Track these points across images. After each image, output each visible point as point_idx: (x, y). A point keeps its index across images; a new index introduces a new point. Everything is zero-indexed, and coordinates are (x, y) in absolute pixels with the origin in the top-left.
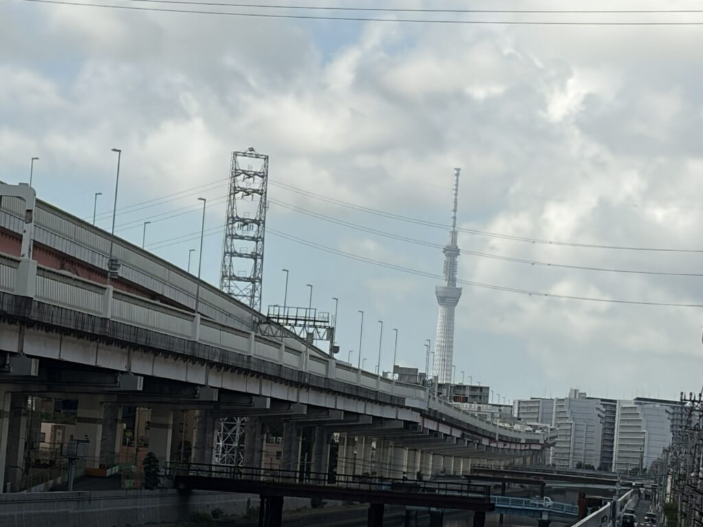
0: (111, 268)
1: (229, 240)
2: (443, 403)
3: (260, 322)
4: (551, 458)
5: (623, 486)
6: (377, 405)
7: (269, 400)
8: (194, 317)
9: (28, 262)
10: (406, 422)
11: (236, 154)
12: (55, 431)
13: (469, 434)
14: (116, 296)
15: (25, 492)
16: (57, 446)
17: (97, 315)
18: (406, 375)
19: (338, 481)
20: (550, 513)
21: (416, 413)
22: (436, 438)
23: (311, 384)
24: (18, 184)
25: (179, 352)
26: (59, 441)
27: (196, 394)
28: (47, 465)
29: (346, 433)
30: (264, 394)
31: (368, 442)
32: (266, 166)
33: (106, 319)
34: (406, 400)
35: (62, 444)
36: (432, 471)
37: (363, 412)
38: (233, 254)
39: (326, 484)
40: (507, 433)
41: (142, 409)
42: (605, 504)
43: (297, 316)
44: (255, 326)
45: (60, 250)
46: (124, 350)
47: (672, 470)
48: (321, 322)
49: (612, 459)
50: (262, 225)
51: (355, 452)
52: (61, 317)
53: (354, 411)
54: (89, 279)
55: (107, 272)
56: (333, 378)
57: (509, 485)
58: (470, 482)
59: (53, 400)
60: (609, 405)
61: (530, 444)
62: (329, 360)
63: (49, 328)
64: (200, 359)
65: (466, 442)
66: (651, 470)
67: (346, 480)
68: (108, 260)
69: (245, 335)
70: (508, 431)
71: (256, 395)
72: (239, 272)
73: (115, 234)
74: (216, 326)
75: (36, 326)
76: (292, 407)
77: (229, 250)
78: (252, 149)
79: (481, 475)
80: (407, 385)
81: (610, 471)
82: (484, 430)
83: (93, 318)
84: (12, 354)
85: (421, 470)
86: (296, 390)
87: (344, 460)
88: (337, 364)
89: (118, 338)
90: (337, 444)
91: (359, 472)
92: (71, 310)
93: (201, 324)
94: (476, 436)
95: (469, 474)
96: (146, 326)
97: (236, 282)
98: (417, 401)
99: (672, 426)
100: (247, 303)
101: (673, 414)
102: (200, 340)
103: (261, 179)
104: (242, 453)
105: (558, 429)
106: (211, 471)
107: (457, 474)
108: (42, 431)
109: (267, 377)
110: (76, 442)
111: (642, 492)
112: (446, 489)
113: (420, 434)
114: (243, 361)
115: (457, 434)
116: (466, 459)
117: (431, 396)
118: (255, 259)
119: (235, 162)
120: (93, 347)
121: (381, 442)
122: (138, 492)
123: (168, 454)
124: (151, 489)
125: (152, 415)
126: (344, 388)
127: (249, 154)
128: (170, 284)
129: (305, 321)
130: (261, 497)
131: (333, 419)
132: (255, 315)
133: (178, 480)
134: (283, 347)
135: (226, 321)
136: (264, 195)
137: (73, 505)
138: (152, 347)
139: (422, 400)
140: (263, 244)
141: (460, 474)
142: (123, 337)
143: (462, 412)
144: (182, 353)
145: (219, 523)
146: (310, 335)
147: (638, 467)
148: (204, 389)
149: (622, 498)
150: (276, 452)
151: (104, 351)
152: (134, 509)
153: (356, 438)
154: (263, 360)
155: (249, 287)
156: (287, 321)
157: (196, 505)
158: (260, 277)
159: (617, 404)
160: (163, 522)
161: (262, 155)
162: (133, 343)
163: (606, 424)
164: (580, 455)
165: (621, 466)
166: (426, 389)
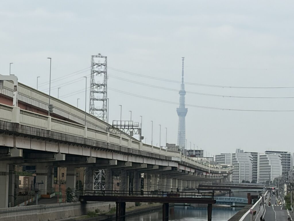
0: (50, 109)
1: (92, 93)
2: (187, 158)
3: (110, 128)
4: (231, 179)
6: (160, 161)
7: (116, 161)
8: (84, 127)
9: (16, 108)
10: (172, 167)
11: (93, 56)
13: (199, 171)
14: (52, 120)
15: (16, 207)
17: (45, 129)
18: (171, 147)
19: (145, 194)
20: (236, 203)
21: (176, 163)
22: (184, 173)
23: (133, 153)
24: (9, 75)
25: (79, 143)
26: (27, 184)
27: (86, 160)
28: (24, 194)
29: (147, 173)
30: (114, 158)
31: (156, 177)
32: (106, 61)
33: (49, 131)
34: (172, 158)
36: (183, 187)
37: (154, 164)
38: (94, 99)
39: (140, 196)
40: (213, 169)
42: (260, 197)
43: (125, 125)
44: (108, 130)
45: (25, 102)
46: (57, 143)
48: (135, 126)
49: (257, 178)
50: (106, 86)
51: (151, 181)
52: (31, 131)
53: (151, 164)
54: (38, 113)
55: (48, 111)
56: (142, 150)
57: (215, 191)
58: (199, 191)
60: (255, 155)
61: (223, 173)
62: (140, 143)
63: (26, 136)
64: (88, 145)
65: (197, 174)
66: (274, 181)
67: (148, 193)
68: (48, 106)
69: (105, 134)
71: (111, 159)
72: (97, 107)
73: (51, 95)
74: (94, 131)
75: (20, 135)
76: (125, 164)
77: (92, 98)
78: (100, 54)
80: (172, 151)
81: (256, 183)
82: (204, 169)
84: (11, 148)
85: (178, 187)
86: (127, 156)
87: (146, 185)
88: (143, 144)
89: (54, 138)
90: (143, 178)
91: (153, 189)
92: (34, 128)
93: (87, 130)
94: (201, 172)
95: (198, 188)
96: (65, 132)
97: (96, 111)
99: (282, 162)
100: (102, 120)
101: (282, 157)
102: (87, 137)
103: (104, 66)
108: (20, 180)
109: (115, 152)
110: (38, 184)
113: (178, 172)
114: (105, 145)
115: (193, 171)
116: (196, 181)
117: (182, 155)
118: (104, 101)
119: (93, 60)
120: (44, 143)
121: (161, 176)
122: (65, 204)
123: (75, 187)
124: (70, 202)
125: (67, 170)
126: (147, 154)
127: (99, 56)
128: (71, 114)
129: (129, 126)
130: (116, 203)
131: (142, 167)
132: (107, 125)
133: (81, 197)
134: (121, 138)
135: (95, 128)
136: (106, 73)
137: (38, 211)
138: (68, 142)
139: (178, 157)
140: (107, 94)
141: (194, 188)
142: (56, 138)
143: (194, 162)
144: (80, 143)
145: (99, 215)
146: (132, 133)
147: (268, 181)
148: (90, 158)
149: (265, 194)
150: (116, 183)
151: (48, 144)
152: (63, 211)
153: (151, 175)
154: (114, 145)
155: (102, 113)
156: (121, 127)
157: (89, 208)
158: (106, 109)
159: (258, 154)
160: (76, 216)
161: (104, 56)
162: (60, 140)
163: (254, 163)
164: (243, 177)
165: (261, 181)
166: (180, 153)
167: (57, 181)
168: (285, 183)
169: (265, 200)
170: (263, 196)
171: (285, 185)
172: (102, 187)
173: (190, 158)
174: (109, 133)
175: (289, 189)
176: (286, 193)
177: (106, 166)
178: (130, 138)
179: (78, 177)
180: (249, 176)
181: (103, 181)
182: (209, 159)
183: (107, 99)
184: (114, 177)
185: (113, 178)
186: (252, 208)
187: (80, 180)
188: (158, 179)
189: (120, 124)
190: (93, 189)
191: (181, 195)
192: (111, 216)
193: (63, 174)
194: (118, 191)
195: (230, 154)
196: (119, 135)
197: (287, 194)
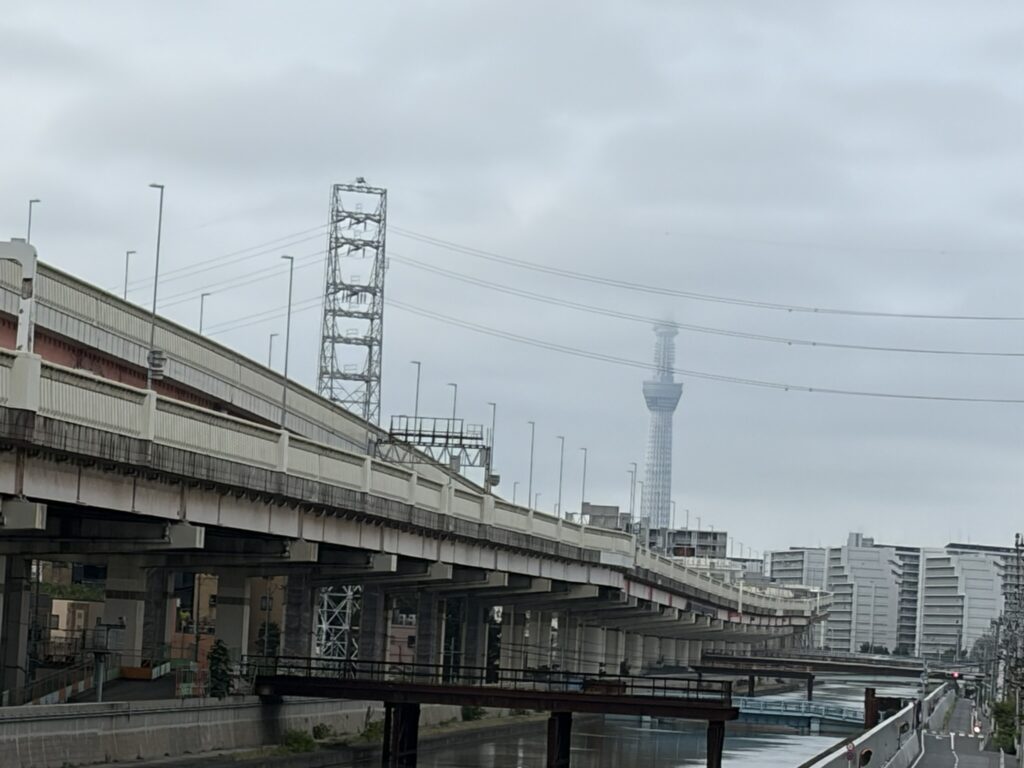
0: (153, 365)
1: (329, 317)
2: (657, 559)
3: (380, 441)
4: (822, 638)
5: (931, 677)
6: (559, 563)
7: (394, 558)
8: (279, 435)
9: (27, 356)
10: (603, 589)
11: (337, 188)
12: (74, 613)
13: (700, 605)
14: (161, 406)
15: (30, 706)
16: (78, 635)
17: (134, 436)
18: (601, 516)
19: (502, 679)
20: (822, 721)
21: (613, 572)
22: (647, 612)
23: (457, 533)
24: (9, 240)
25: (258, 488)
26: (79, 626)
27: (285, 551)
28: (63, 663)
29: (512, 607)
30: (386, 549)
31: (546, 619)
32: (383, 205)
33: (147, 442)
34: (602, 554)
35: (84, 631)
36: (642, 660)
37: (537, 574)
38: (335, 339)
39: (484, 685)
40: (756, 602)
41: (203, 575)
42: (906, 705)
43: (434, 431)
44: (373, 447)
45: (75, 338)
46: (175, 487)
47: (1005, 653)
48: (471, 439)
49: (914, 637)
50: (379, 294)
51: (527, 635)
52: (79, 440)
53: (524, 572)
54: (120, 381)
55: (147, 369)
56: (492, 524)
57: (760, 680)
59: (70, 565)
60: (908, 555)
61: (790, 617)
62: (485, 496)
63: (61, 457)
64: (290, 498)
65: (694, 617)
66: (975, 648)
67: (514, 677)
68: (147, 352)
69: (357, 461)
70: (756, 598)
71: (375, 552)
72: (345, 366)
73: (158, 313)
74: (313, 449)
75: (41, 454)
76: (429, 569)
77: (331, 334)
78: (361, 180)
79: (717, 665)
80: (602, 533)
81: (912, 655)
82: (720, 598)
83: (127, 439)
84: (7, 497)
85: (626, 660)
86: (435, 543)
87: (510, 647)
88: (496, 502)
89: (165, 469)
90: (497, 623)
91: (532, 664)
92: (94, 429)
93: (290, 446)
94: (709, 607)
95: (698, 664)
96: (204, 449)
97: (341, 381)
98: (620, 557)
99: (1005, 586)
101: (1006, 567)
103: (376, 224)
104: (357, 641)
106: (310, 668)
107: (681, 665)
108: (54, 613)
109: (392, 525)
110: (105, 628)
111: (961, 686)
112: (665, 688)
113: (624, 606)
114: (355, 501)
115: (679, 604)
116: (693, 642)
117: (641, 547)
118: (370, 346)
119: (337, 200)
120: (129, 483)
121: (565, 619)
122: (201, 702)
123: (244, 644)
124: (220, 696)
125: (219, 584)
126: (508, 538)
127: (358, 187)
128: (242, 386)
129: (447, 437)
130: (387, 705)
131: (492, 585)
132: (371, 431)
133: (261, 682)
134: (414, 479)
135: (328, 442)
136: (381, 249)
137: (103, 723)
138: (217, 482)
139: (626, 554)
140: (381, 323)
141: (685, 663)
142: (172, 469)
143: (686, 571)
144: (263, 489)
145: (323, 745)
146: (456, 460)
147: (953, 649)
148: (296, 544)
150: (404, 637)
151: (144, 489)
152: (195, 727)
153: (528, 614)
154: (386, 500)
155: (362, 389)
156: (420, 439)
157: (290, 719)
158: (378, 373)
159: (921, 554)
160: (239, 746)
161: (376, 189)
162: (188, 477)
163: (905, 585)
164: (866, 632)
165: (929, 648)
166: (631, 537)
170: (919, 703)
177: (359, 576)
178: (448, 479)
179: (265, 610)
180: (885, 629)
181: (355, 628)
182: (747, 564)
183: (381, 339)
189: (417, 429)
195: (824, 550)
196: (411, 468)
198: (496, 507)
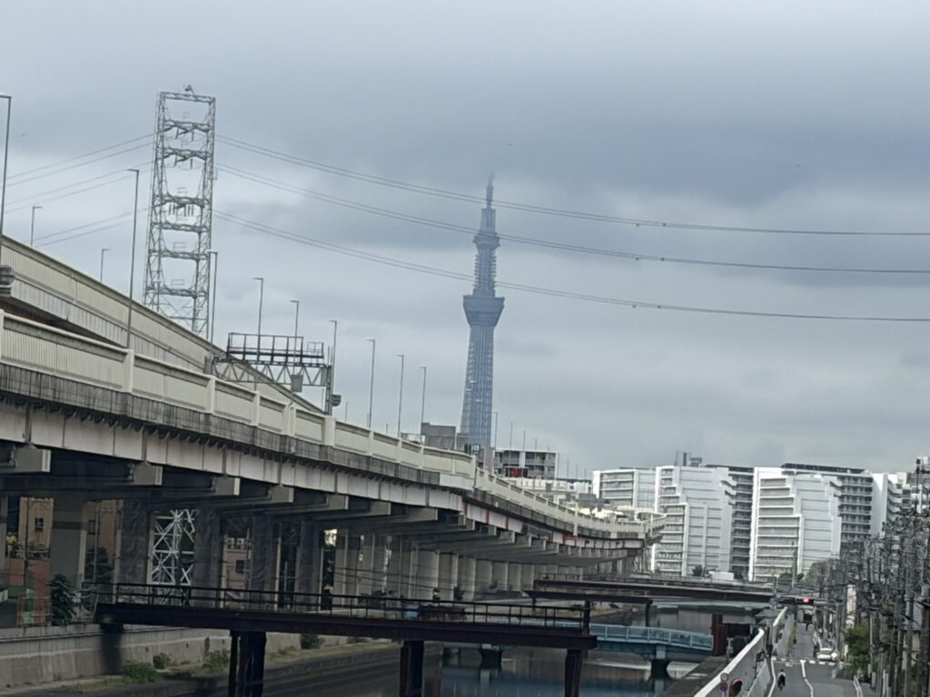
0: (1, 282)
1: (156, 230)
2: (495, 480)
3: (216, 360)
4: (653, 561)
6: (397, 486)
7: (237, 482)
8: (125, 354)
10: (442, 511)
11: (164, 96)
13: (534, 527)
14: (9, 325)
18: (437, 437)
20: (668, 648)
21: (456, 496)
22: (484, 535)
23: (300, 455)
25: (103, 410)
27: (128, 474)
29: (347, 530)
30: (228, 472)
31: (380, 543)
32: (212, 114)
34: (441, 476)
36: (476, 585)
37: (376, 497)
38: (162, 253)
39: (320, 612)
40: (590, 524)
43: (273, 350)
44: (210, 365)
46: (21, 410)
48: (312, 357)
49: (747, 560)
50: (207, 207)
51: (361, 560)
53: (364, 495)
56: (332, 445)
57: (593, 604)
58: (534, 601)
60: (742, 476)
61: (624, 540)
62: (325, 417)
64: (134, 419)
65: (530, 540)
66: (811, 573)
67: (349, 603)
69: (201, 381)
70: (591, 520)
71: (218, 475)
72: (172, 281)
73: (4, 232)
74: (158, 368)
76: (270, 492)
77: (157, 248)
78: (188, 88)
79: (550, 590)
80: (442, 454)
81: (745, 578)
82: (555, 520)
85: (459, 585)
86: (276, 466)
87: (345, 572)
88: (337, 423)
89: (14, 391)
90: (331, 547)
91: (366, 590)
93: (136, 366)
94: (545, 530)
95: (531, 589)
96: (52, 370)
97: (168, 297)
98: (460, 479)
99: (841, 507)
100: (189, 329)
101: (842, 488)
102: (134, 390)
103: (204, 134)
105: (665, 515)
107: (514, 590)
109: (234, 447)
113: (460, 530)
114: (199, 422)
115: (516, 527)
116: (527, 566)
117: (479, 469)
118: (198, 261)
119: (163, 108)
121: (399, 542)
122: (42, 631)
123: (82, 570)
124: (62, 625)
125: (55, 509)
126: (349, 460)
127: (185, 95)
128: (78, 302)
129: (287, 356)
130: (232, 634)
131: (332, 508)
132: (208, 350)
133: (102, 610)
134: (257, 399)
135: (164, 358)
136: (209, 159)
138: (62, 404)
139: (466, 476)
140: (210, 236)
141: (518, 588)
142: (19, 390)
143: (523, 493)
144: (108, 411)
145: (166, 676)
146: (297, 379)
147: (789, 572)
148: (140, 467)
149: (776, 622)
150: (235, 562)
152: (36, 657)
153: (362, 538)
154: (229, 420)
155: (189, 305)
156: (258, 358)
157: (130, 648)
158: (205, 289)
159: (755, 474)
160: (81, 677)
161: (205, 97)
162: (34, 398)
163: (739, 506)
164: (699, 555)
165: (763, 571)
166: (471, 458)
167: (15, 546)
168: (851, 583)
169: (777, 641)
170: (769, 628)
171: (851, 591)
172: (182, 574)
173: (505, 479)
174: (214, 378)
175: (865, 603)
176: (852, 617)
177: (198, 499)
178: (289, 401)
179: (94, 534)
180: (719, 551)
181: (184, 552)
182: (575, 484)
183: (210, 253)
184: (227, 539)
185: (222, 544)
186: (727, 670)
187: (100, 546)
188: (389, 552)
189: (256, 347)
190: (150, 581)
191: (469, 613)
192: (212, 681)
193: (41, 520)
194: (237, 591)
196: (249, 387)
197: (855, 621)
198: (337, 428)
